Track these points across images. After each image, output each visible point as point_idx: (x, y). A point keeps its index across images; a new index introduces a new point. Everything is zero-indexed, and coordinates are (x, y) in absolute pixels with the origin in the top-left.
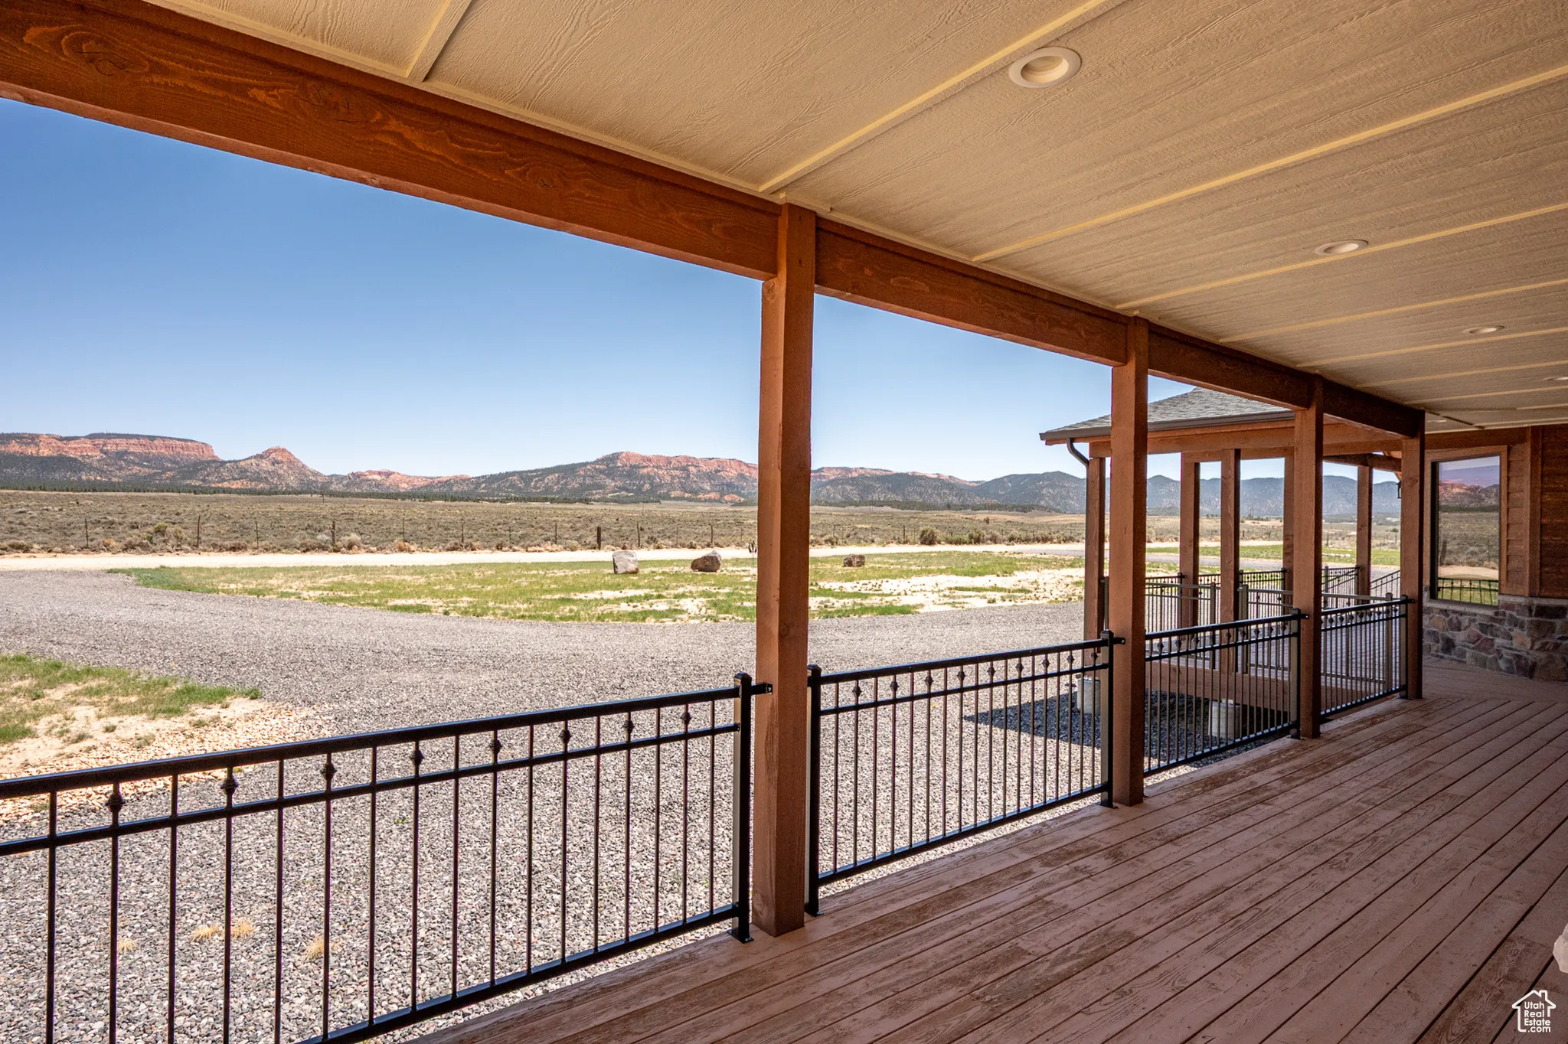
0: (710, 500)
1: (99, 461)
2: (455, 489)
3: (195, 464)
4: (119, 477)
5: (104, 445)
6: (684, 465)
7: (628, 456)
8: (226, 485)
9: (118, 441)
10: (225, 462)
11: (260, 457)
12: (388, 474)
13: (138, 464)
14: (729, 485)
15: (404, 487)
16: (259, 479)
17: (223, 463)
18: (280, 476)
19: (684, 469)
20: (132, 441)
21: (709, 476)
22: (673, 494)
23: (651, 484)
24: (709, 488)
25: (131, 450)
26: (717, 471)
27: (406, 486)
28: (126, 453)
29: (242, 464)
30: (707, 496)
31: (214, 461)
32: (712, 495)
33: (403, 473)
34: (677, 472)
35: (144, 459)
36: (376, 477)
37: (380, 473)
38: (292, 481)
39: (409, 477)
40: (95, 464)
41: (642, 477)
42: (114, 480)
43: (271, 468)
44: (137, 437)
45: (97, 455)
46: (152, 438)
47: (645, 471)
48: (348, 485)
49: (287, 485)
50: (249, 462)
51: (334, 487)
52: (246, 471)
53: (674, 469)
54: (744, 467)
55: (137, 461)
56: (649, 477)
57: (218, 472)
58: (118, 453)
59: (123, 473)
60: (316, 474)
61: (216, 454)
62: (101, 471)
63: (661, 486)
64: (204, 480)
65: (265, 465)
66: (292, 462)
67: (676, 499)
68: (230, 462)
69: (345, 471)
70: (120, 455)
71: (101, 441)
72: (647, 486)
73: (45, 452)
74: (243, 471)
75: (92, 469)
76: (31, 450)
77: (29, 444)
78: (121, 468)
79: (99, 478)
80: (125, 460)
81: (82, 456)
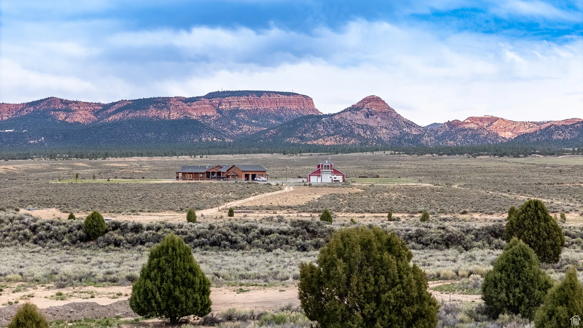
1: (215, 121)
3: (295, 121)
4: (231, 137)
5: (220, 104)
8: (320, 142)
9: (230, 99)
12: (490, 120)
13: (247, 123)
16: (352, 134)
17: (319, 117)
18: (373, 129)
20: (243, 99)
25: (242, 107)
27: (510, 134)
28: (237, 111)
29: (337, 117)
31: (312, 116)
35: (253, 115)
37: (480, 120)
39: (515, 123)
40: (212, 125)
42: (227, 140)
43: (365, 121)
44: (247, 94)
45: (214, 115)
46: (259, 93)
48: (443, 137)
49: (380, 139)
50: (343, 114)
52: (340, 125)
55: (246, 119)
58: (231, 111)
59: (235, 133)
60: (410, 124)
62: (217, 133)
64: (301, 138)
65: (360, 118)
66: (388, 113)
68: (325, 116)
70: (232, 114)
71: (215, 101)
73: (175, 115)
74: (338, 125)
75: (210, 130)
76: (164, 114)
77: (162, 108)
78: (233, 128)
79: (215, 139)
80: (236, 119)
81: (203, 117)
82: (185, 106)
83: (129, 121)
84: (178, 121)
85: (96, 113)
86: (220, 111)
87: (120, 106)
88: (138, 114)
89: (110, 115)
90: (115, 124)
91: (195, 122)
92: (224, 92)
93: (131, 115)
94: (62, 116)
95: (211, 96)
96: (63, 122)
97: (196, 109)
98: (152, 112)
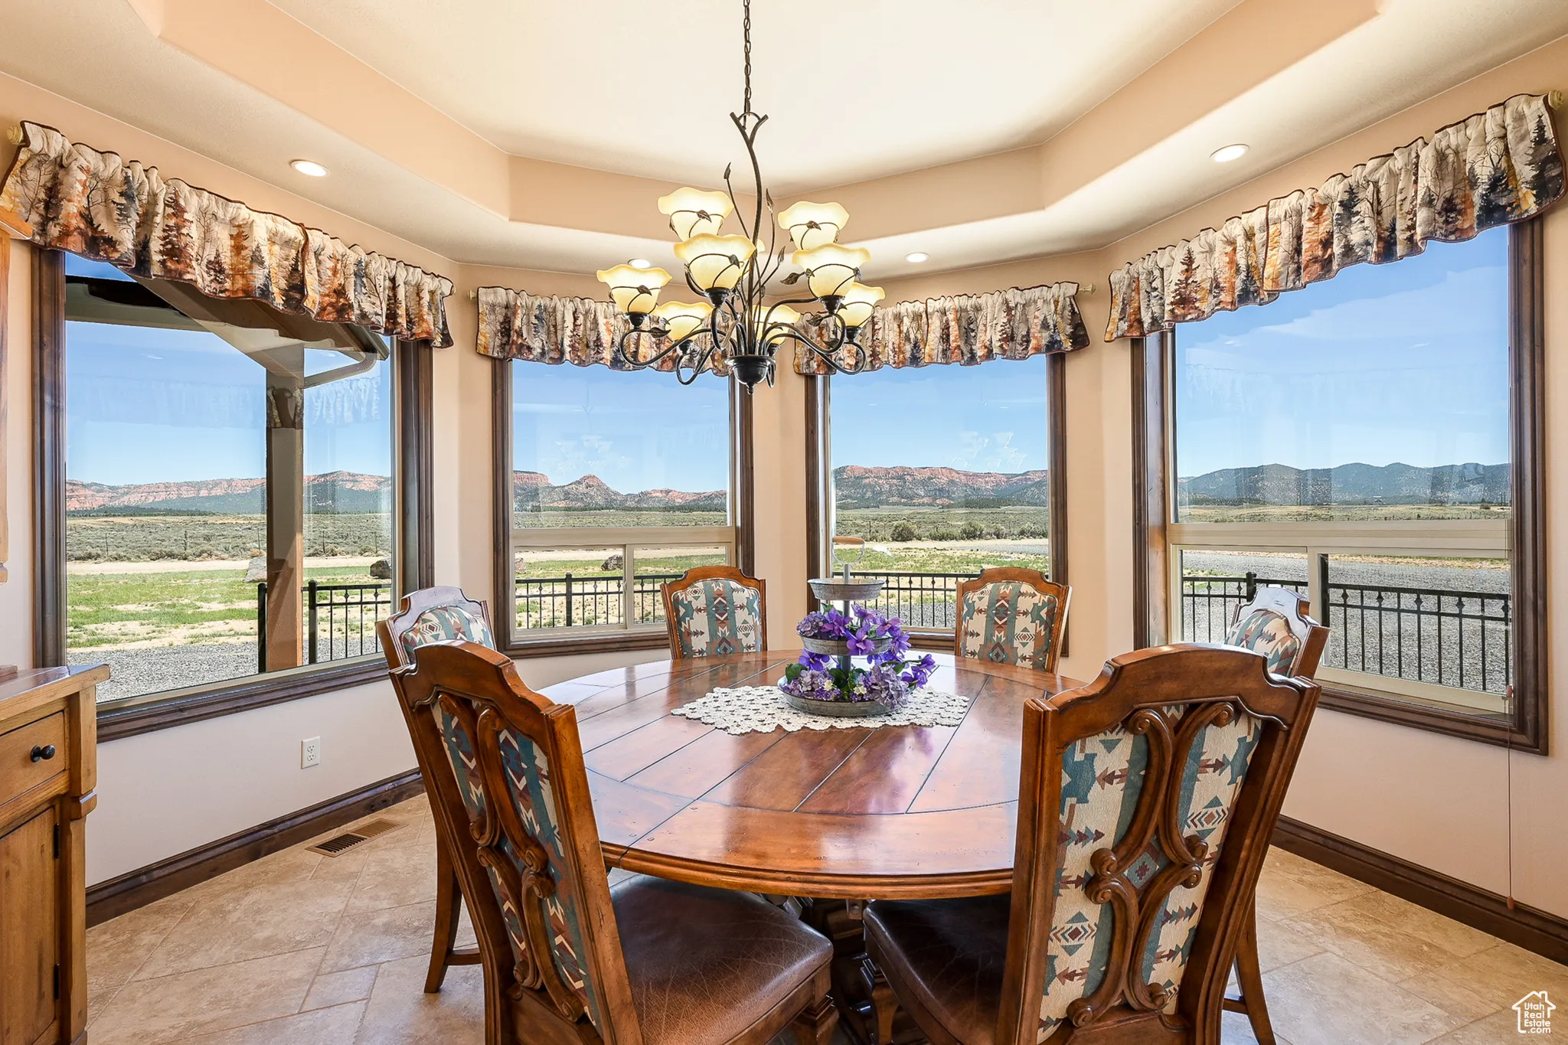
0: (923, 504)
2: (715, 502)
6: (901, 475)
7: (853, 469)
10: (556, 488)
11: (579, 482)
12: (668, 492)
14: (941, 490)
15: (679, 501)
16: (577, 500)
17: (552, 488)
18: (592, 497)
19: (901, 478)
21: (924, 483)
22: (891, 500)
23: (873, 492)
24: (922, 494)
26: (930, 478)
27: (680, 501)
29: (566, 488)
30: (921, 501)
31: (547, 487)
32: (925, 500)
33: (678, 490)
34: (895, 481)
36: (658, 494)
37: (661, 491)
38: (600, 501)
39: (683, 493)
41: (865, 486)
43: (585, 491)
47: (867, 481)
48: (638, 502)
49: (596, 502)
50: (570, 487)
51: (628, 504)
52: (569, 493)
53: (893, 478)
54: (954, 474)
56: (869, 485)
57: (551, 495)
60: (616, 494)
61: (549, 482)
63: (881, 493)
65: (582, 488)
66: (600, 486)
67: (894, 504)
68: (558, 487)
69: (636, 491)
72: (869, 494)
74: (567, 494)
94: (349, 485)
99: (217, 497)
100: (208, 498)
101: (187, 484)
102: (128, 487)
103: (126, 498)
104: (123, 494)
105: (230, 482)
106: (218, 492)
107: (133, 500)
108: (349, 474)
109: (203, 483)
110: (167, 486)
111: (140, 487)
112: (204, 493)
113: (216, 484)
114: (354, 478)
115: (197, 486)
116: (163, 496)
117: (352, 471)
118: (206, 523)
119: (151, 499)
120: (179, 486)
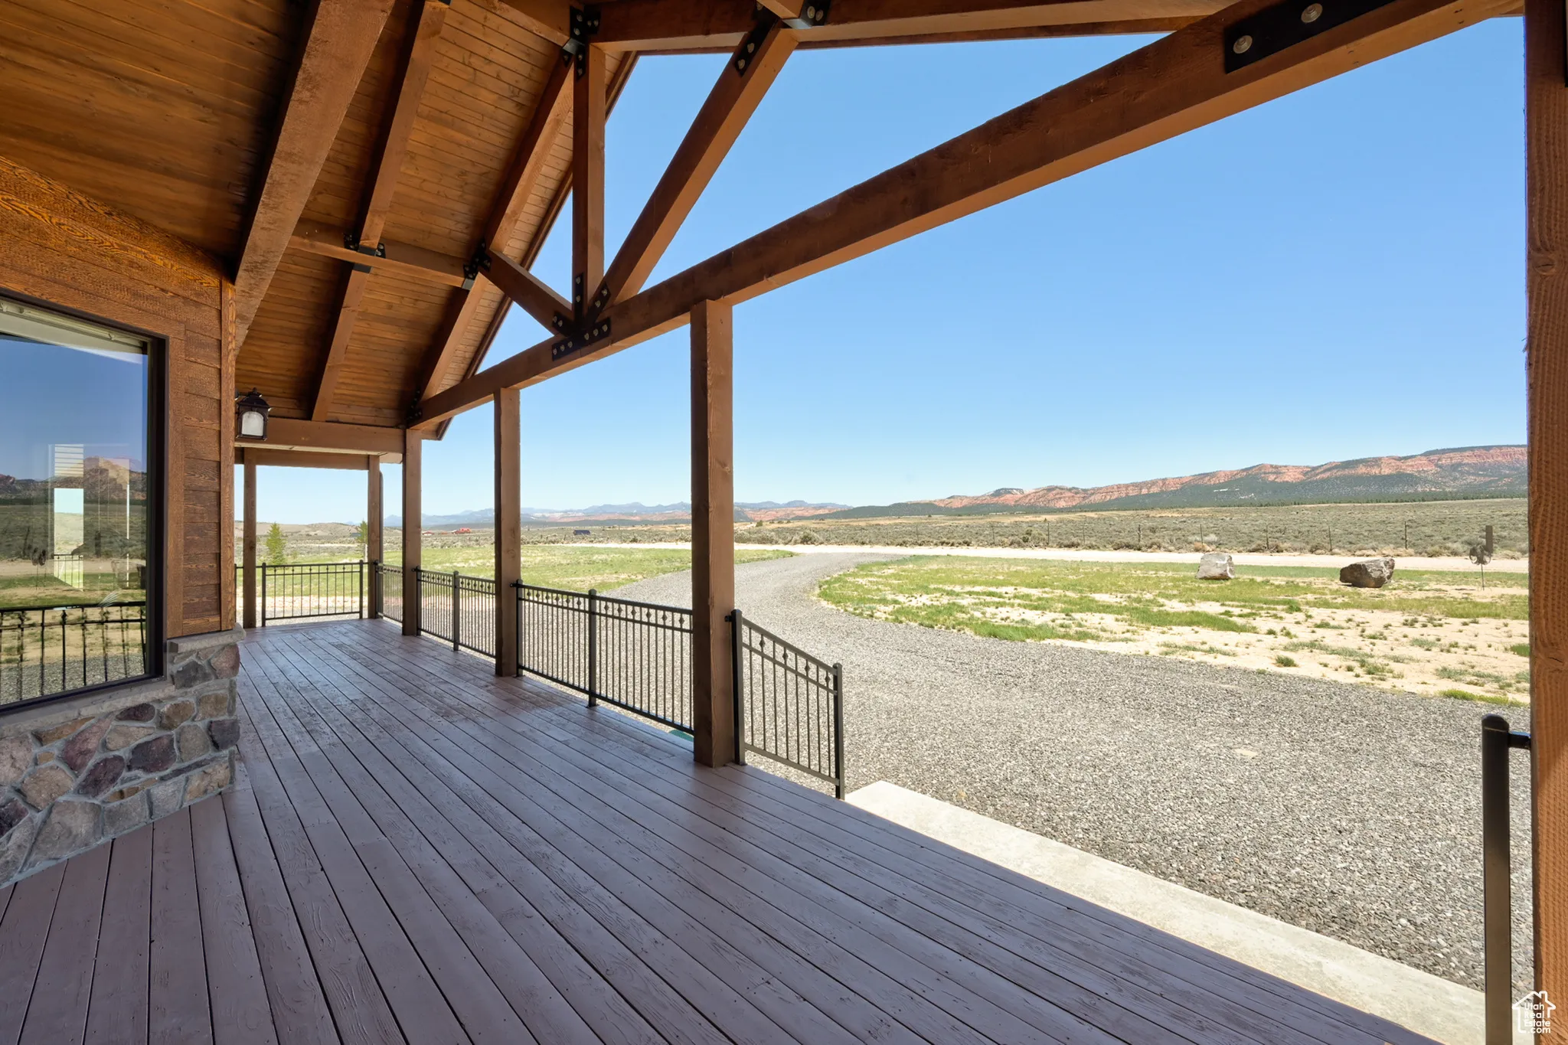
1: (1434, 474)
4: (1454, 487)
5: (1439, 460)
9: (1452, 455)
13: (1473, 474)
20: (1467, 454)
25: (1466, 461)
28: (1460, 464)
35: (1480, 467)
40: (1429, 478)
42: (1447, 490)
44: (1472, 449)
45: (1432, 469)
55: (1472, 471)
58: (1453, 465)
59: (1458, 483)
62: (1435, 484)
70: (1454, 467)
73: (1386, 471)
75: (1426, 481)
76: (1375, 471)
77: (1373, 466)
78: (1455, 479)
79: (1433, 489)
80: (1459, 471)
81: (1419, 472)
82: (1398, 463)
83: (1336, 478)
84: (1389, 476)
85: (1305, 474)
86: (1437, 465)
87: (1328, 466)
88: (1347, 472)
89: (1317, 475)
90: (1323, 481)
91: (1411, 475)
92: (1444, 450)
93: (1339, 473)
94: (1272, 477)
95: (1427, 454)
96: (1273, 482)
97: (1412, 466)
98: (1362, 470)
99: (1154, 495)
100: (1148, 495)
101: (1135, 485)
102: (1093, 489)
103: (1092, 498)
104: (1093, 494)
105: (1164, 480)
106: (1155, 490)
107: (1097, 498)
108: (1272, 466)
109: (1144, 483)
110: (1119, 487)
111: (1101, 488)
112: (1144, 491)
113: (1154, 483)
114: (1277, 470)
115: (1138, 486)
116: (1115, 495)
117: (1274, 463)
118: (1148, 516)
119: (1108, 497)
120: (1127, 486)
